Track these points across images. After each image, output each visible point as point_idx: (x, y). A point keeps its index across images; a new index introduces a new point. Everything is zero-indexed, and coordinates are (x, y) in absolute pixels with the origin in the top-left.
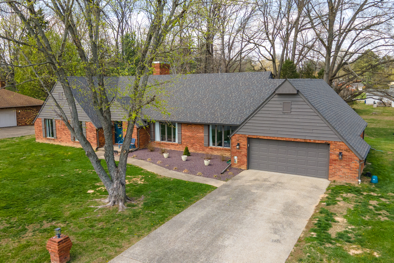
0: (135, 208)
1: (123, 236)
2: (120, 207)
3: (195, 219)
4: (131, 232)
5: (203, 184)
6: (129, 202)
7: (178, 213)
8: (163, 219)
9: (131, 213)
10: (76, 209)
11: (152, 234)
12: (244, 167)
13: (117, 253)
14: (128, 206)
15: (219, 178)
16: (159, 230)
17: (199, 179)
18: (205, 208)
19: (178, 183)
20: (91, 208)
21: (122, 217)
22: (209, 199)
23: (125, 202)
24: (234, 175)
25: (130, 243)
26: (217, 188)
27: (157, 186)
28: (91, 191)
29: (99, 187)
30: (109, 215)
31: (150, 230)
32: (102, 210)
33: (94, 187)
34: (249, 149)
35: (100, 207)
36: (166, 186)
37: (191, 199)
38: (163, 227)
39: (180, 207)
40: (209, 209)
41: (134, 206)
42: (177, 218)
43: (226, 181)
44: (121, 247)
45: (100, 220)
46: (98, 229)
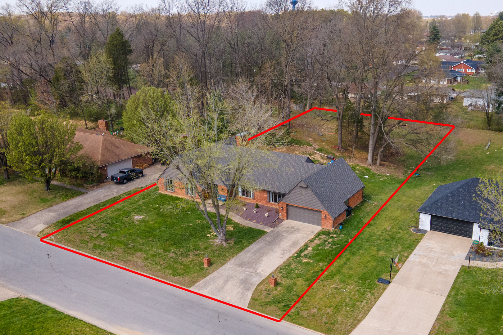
0: (230, 244)
1: (227, 257)
2: (224, 244)
3: (254, 250)
4: (229, 255)
5: (262, 230)
6: (227, 242)
7: (248, 246)
8: (242, 249)
9: (229, 247)
10: (205, 245)
11: (238, 256)
12: (285, 218)
13: (226, 263)
14: (227, 243)
15: (271, 226)
16: (240, 254)
17: (260, 227)
18: (259, 244)
19: (250, 230)
20: (211, 245)
21: (226, 249)
22: (262, 239)
23: (226, 242)
24: (279, 223)
25: (230, 259)
26: (268, 232)
27: (240, 232)
28: (209, 235)
29: (212, 232)
30: (220, 248)
31: (237, 254)
32: (216, 245)
33: (210, 233)
34: (287, 210)
35: (215, 244)
36: (244, 232)
37: (255, 239)
38: (242, 253)
39: (249, 243)
40: (261, 245)
41: (230, 243)
42: (247, 249)
43: (273, 228)
44: (226, 261)
45: (217, 250)
46: (217, 254)
